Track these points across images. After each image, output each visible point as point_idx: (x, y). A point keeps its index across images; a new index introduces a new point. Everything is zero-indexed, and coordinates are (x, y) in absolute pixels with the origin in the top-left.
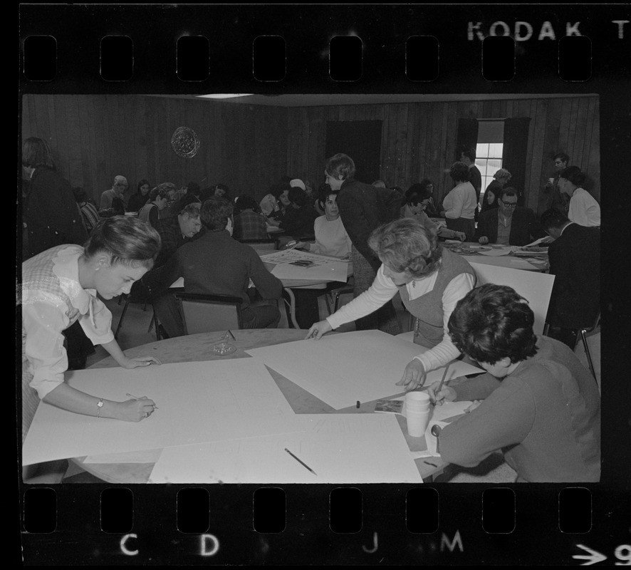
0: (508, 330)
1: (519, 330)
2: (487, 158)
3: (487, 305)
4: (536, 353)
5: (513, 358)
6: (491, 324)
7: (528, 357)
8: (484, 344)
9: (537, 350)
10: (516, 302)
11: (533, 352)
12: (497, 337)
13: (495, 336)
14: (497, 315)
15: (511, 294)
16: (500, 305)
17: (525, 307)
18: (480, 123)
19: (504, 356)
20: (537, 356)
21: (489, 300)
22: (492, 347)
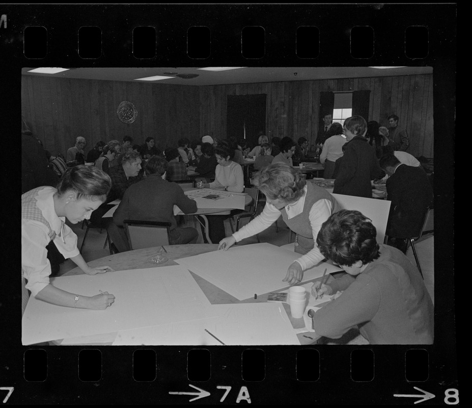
0: (360, 241)
1: (367, 241)
2: (341, 119)
3: (343, 225)
5: (364, 261)
6: (348, 238)
7: (374, 260)
8: (343, 252)
9: (380, 255)
10: (363, 221)
11: (377, 256)
12: (353, 247)
13: (351, 246)
14: (351, 231)
15: (359, 216)
16: (353, 224)
17: (370, 224)
18: (335, 94)
19: (358, 260)
20: (380, 259)
21: (345, 221)
22: (349, 254)
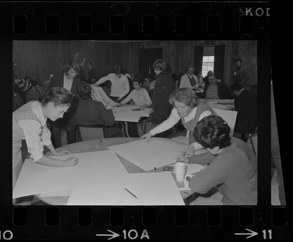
0: (218, 135)
1: (223, 135)
2: (208, 63)
3: (210, 124)
4: (230, 145)
5: (220, 147)
6: (211, 132)
7: (227, 147)
8: (208, 141)
9: (231, 144)
10: (223, 123)
11: (229, 145)
12: (214, 138)
13: (213, 138)
14: (214, 128)
15: (220, 120)
16: (215, 124)
17: (227, 125)
18: (204, 48)
19: (216, 146)
20: (230, 146)
21: (211, 122)
22: (211, 142)
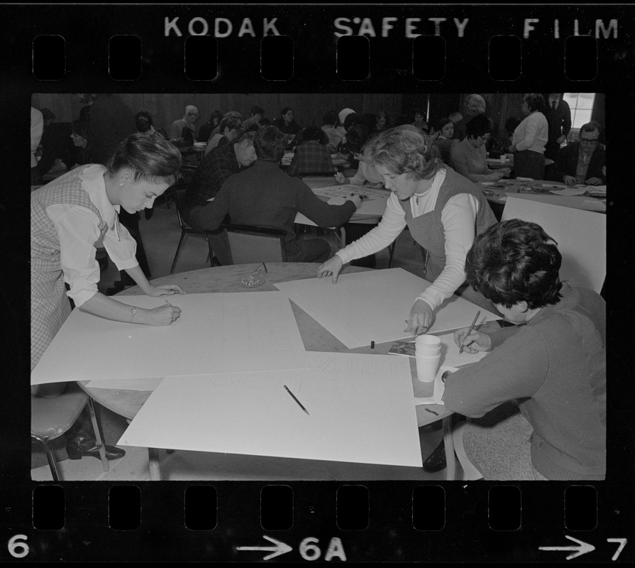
0: (528, 271)
1: (541, 273)
4: (559, 300)
5: (531, 303)
6: (510, 262)
9: (560, 298)
11: (555, 300)
12: (515, 278)
13: (513, 278)
14: (517, 253)
16: (522, 242)
17: (553, 249)
19: (521, 299)
20: (558, 304)
21: (511, 236)
22: (507, 289)
